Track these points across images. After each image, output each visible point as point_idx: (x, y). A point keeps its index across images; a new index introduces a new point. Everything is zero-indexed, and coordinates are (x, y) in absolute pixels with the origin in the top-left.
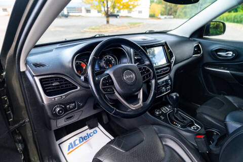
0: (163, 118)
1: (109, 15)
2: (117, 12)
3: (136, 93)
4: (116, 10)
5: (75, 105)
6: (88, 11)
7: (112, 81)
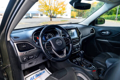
0: (77, 63)
1: (51, 17)
2: (56, 15)
3: (63, 50)
4: (55, 14)
5: (33, 56)
6: (42, 15)
7: (51, 44)
